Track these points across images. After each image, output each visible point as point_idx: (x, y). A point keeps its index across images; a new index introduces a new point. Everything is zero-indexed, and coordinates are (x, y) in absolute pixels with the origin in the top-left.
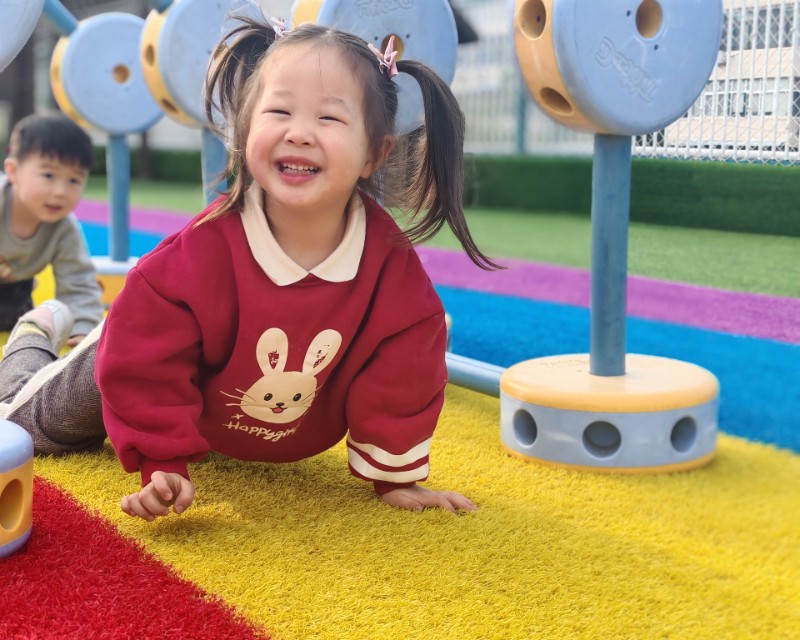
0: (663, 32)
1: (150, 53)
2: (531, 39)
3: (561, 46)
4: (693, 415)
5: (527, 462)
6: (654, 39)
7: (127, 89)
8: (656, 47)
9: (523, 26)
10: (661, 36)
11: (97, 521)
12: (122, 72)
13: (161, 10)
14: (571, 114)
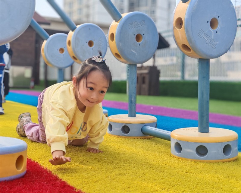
0: (218, 28)
1: (69, 43)
2: (178, 30)
3: (187, 31)
4: (230, 144)
5: (179, 159)
6: (215, 30)
7: (63, 55)
8: (217, 32)
9: (176, 26)
10: (218, 29)
11: (46, 170)
12: (62, 50)
13: (73, 31)
14: (191, 52)
